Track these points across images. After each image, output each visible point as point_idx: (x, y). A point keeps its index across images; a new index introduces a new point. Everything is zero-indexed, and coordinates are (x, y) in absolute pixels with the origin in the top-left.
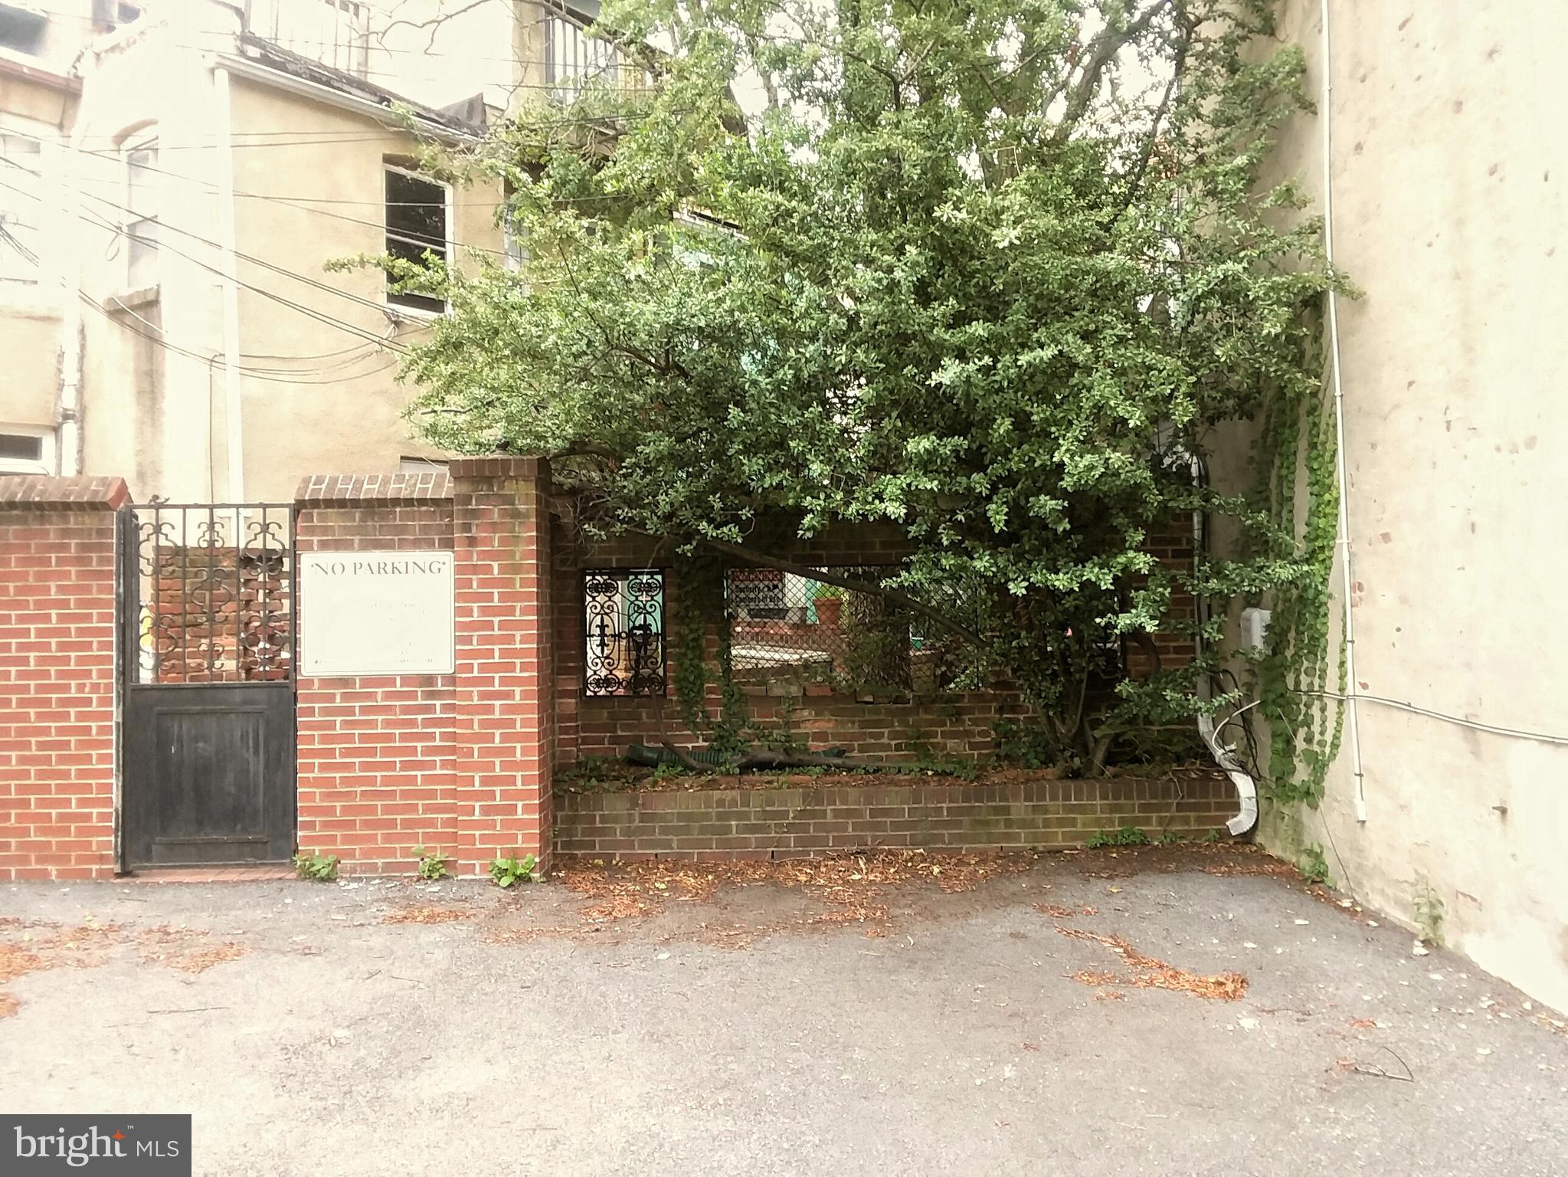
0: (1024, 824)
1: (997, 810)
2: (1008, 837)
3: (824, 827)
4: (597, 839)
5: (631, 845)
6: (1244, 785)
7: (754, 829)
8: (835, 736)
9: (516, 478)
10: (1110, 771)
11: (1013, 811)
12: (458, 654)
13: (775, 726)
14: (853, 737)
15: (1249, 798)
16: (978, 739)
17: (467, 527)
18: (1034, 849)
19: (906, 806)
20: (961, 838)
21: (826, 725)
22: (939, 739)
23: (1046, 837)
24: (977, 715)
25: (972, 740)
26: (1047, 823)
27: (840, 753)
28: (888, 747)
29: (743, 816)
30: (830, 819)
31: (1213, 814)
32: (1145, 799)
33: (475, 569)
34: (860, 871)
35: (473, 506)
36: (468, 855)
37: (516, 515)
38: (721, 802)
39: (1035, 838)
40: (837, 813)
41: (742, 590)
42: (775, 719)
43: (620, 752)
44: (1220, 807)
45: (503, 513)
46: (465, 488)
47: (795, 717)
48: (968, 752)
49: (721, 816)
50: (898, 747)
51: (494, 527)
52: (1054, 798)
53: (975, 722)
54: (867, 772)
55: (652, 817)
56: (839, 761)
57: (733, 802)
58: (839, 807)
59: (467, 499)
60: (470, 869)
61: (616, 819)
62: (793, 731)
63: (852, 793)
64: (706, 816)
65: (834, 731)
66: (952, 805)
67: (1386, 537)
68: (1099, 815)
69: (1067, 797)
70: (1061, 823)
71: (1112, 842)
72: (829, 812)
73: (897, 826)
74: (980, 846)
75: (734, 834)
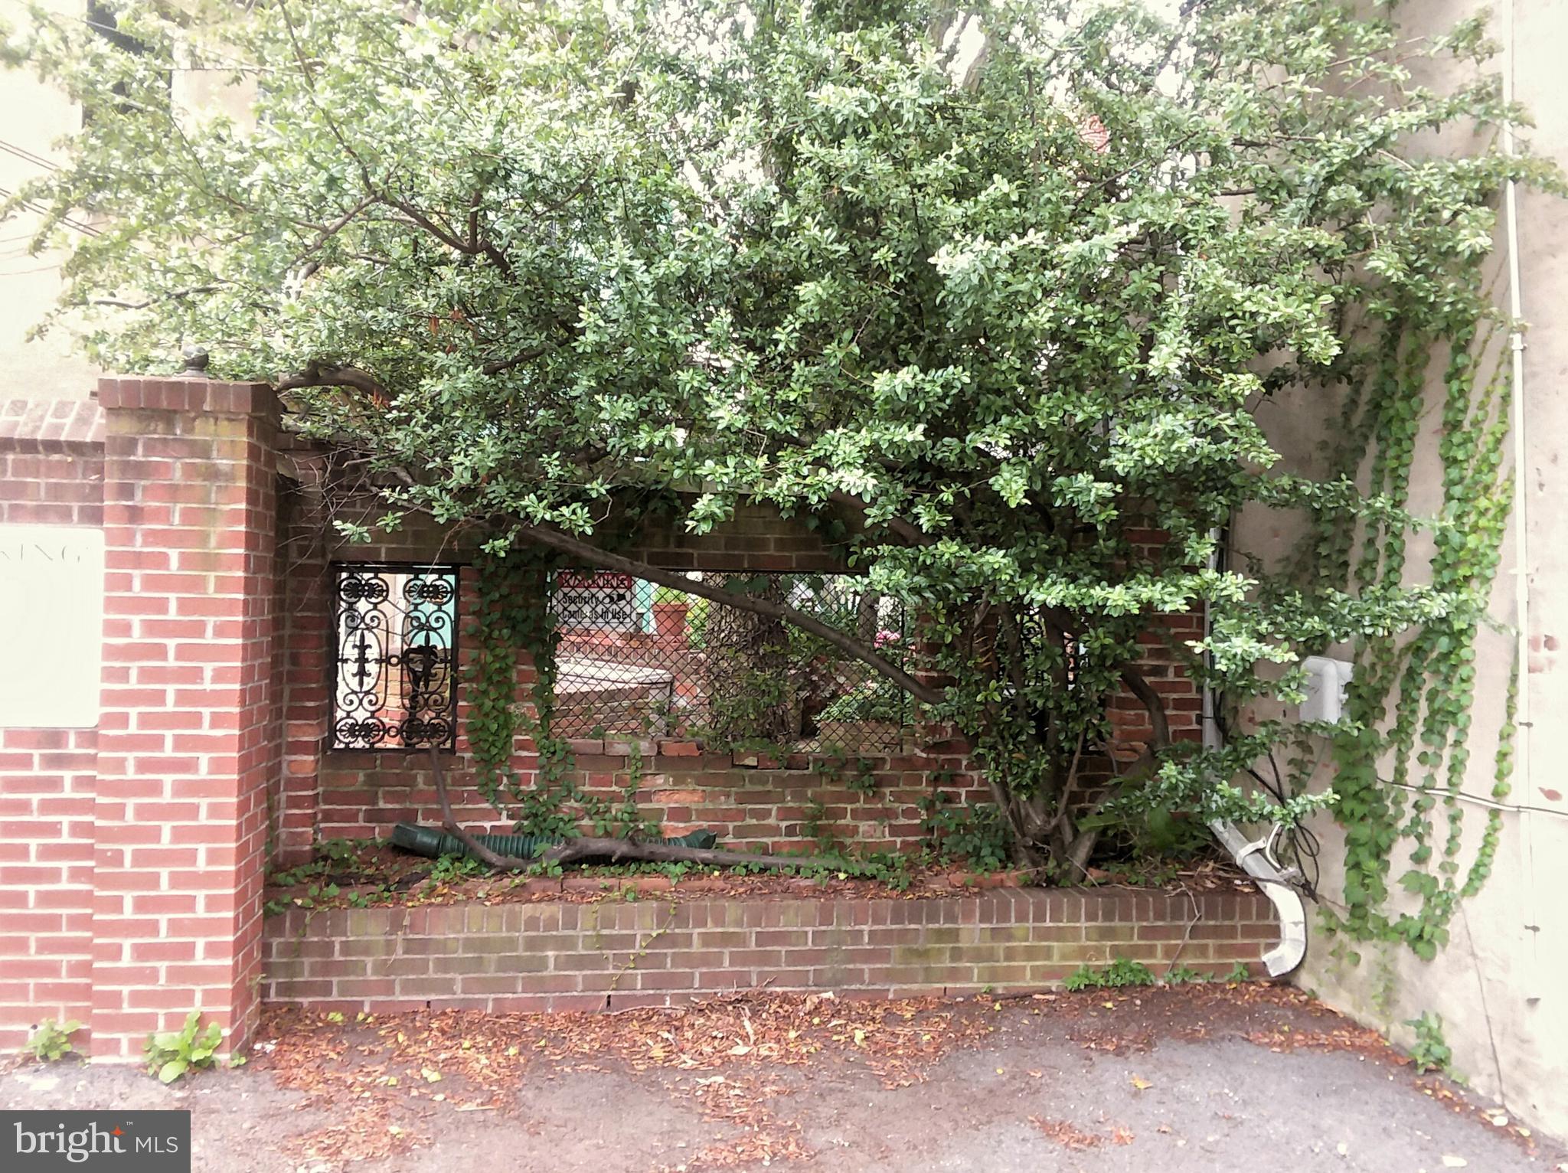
0: (978, 955)
1: (940, 935)
2: (953, 974)
3: (689, 960)
4: (335, 980)
5: (389, 989)
6: (1286, 902)
7: (580, 962)
8: (703, 814)
9: (214, 415)
10: (1093, 875)
11: (963, 935)
12: (108, 698)
13: (615, 798)
14: (727, 815)
15: (1296, 924)
16: (902, 821)
17: (126, 491)
18: (991, 991)
19: (810, 929)
20: (889, 976)
21: (688, 797)
22: (848, 821)
23: (1010, 974)
24: (903, 787)
25: (894, 822)
26: (1010, 955)
27: (708, 842)
28: (775, 831)
29: (566, 943)
30: (697, 947)
31: (1239, 941)
32: (1147, 920)
33: (138, 560)
34: (745, 1038)
35: (139, 456)
36: (107, 1023)
37: (213, 474)
38: (532, 923)
39: (993, 975)
40: (707, 939)
41: (573, 601)
42: (614, 788)
43: (380, 833)
44: (1249, 931)
45: (190, 471)
46: (125, 427)
47: (646, 785)
48: (888, 838)
49: (532, 944)
50: (790, 831)
51: (173, 492)
52: (1022, 917)
53: (899, 798)
54: (750, 872)
55: (424, 946)
56: (707, 855)
57: (552, 923)
58: (711, 928)
59: (130, 445)
60: (112, 1047)
61: (366, 949)
62: (640, 806)
63: (732, 910)
64: (511, 943)
65: (701, 806)
66: (875, 927)
68: (1084, 942)
69: (1039, 917)
70: (1030, 953)
71: (1102, 982)
72: (695, 936)
73: (795, 958)
74: (915, 987)
75: (551, 971)
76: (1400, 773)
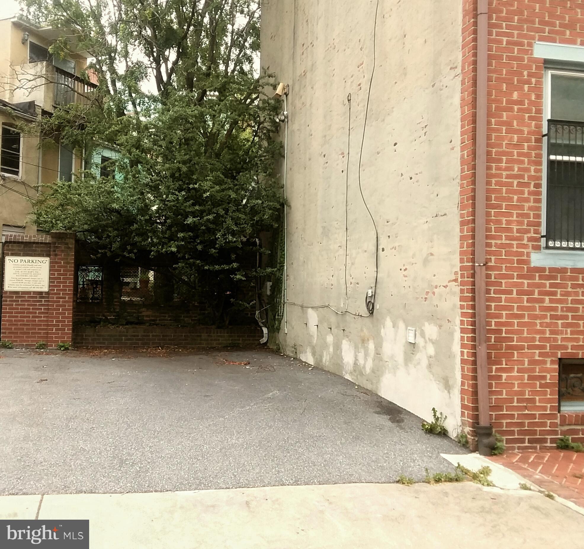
0: (205, 340)
1: (198, 336)
2: (200, 344)
4: (84, 342)
5: (94, 344)
6: (265, 330)
7: (129, 340)
8: (152, 316)
9: (69, 238)
10: (230, 327)
11: (202, 336)
12: (50, 286)
13: (135, 313)
14: (157, 317)
15: (266, 334)
16: (194, 318)
17: (54, 251)
18: (208, 347)
19: (173, 335)
21: (149, 313)
22: (182, 318)
23: (211, 344)
24: (194, 311)
25: (192, 319)
26: (211, 340)
27: (153, 320)
28: (167, 320)
29: (126, 336)
30: (151, 337)
31: (257, 338)
32: (239, 334)
33: (56, 263)
34: (160, 350)
35: (57, 245)
36: (51, 342)
37: (69, 248)
39: (208, 344)
40: (153, 336)
41: (126, 273)
43: (88, 319)
44: (259, 336)
45: (65, 247)
46: (54, 240)
47: (140, 310)
48: (190, 322)
49: (120, 336)
50: (170, 320)
51: (62, 251)
52: (214, 333)
53: (193, 314)
54: (162, 326)
55: (100, 336)
56: (153, 322)
58: (154, 334)
59: (55, 243)
60: (51, 346)
61: (90, 336)
62: (140, 314)
64: (116, 336)
66: (185, 334)
68: (226, 338)
69: (217, 333)
70: (215, 340)
71: (229, 345)
73: (170, 340)
74: (193, 346)
75: (123, 341)
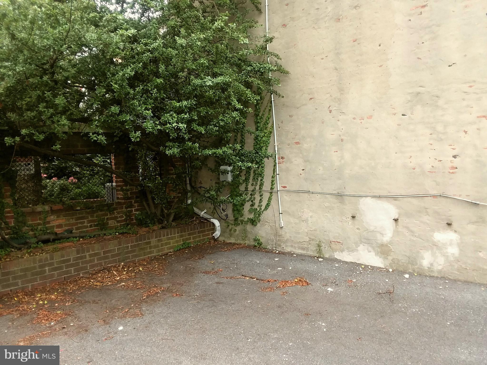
0: (155, 247)
1: (147, 243)
2: (150, 253)
3: (86, 262)
6: (217, 223)
7: (55, 269)
8: (66, 225)
11: (152, 243)
13: (39, 224)
14: (73, 225)
15: (219, 226)
16: (120, 219)
18: (159, 255)
19: (116, 248)
20: (136, 256)
21: (61, 221)
23: (162, 250)
24: (119, 210)
25: (117, 220)
26: (162, 245)
27: (71, 232)
28: (87, 227)
29: (52, 264)
30: (88, 258)
31: (206, 233)
32: (189, 231)
38: (40, 261)
39: (159, 251)
40: (91, 256)
42: (39, 221)
47: (48, 219)
48: (116, 224)
49: (41, 267)
50: (91, 226)
52: (164, 236)
53: (118, 214)
54: (91, 237)
55: (8, 273)
57: (46, 259)
58: (91, 252)
62: (47, 226)
63: (96, 246)
64: (35, 268)
65: (65, 223)
66: (132, 244)
67: (297, 143)
68: (177, 239)
69: (168, 235)
70: (166, 244)
71: (182, 248)
72: (87, 256)
73: (113, 256)
74: (142, 257)
75: (47, 273)
76: (246, 189)
